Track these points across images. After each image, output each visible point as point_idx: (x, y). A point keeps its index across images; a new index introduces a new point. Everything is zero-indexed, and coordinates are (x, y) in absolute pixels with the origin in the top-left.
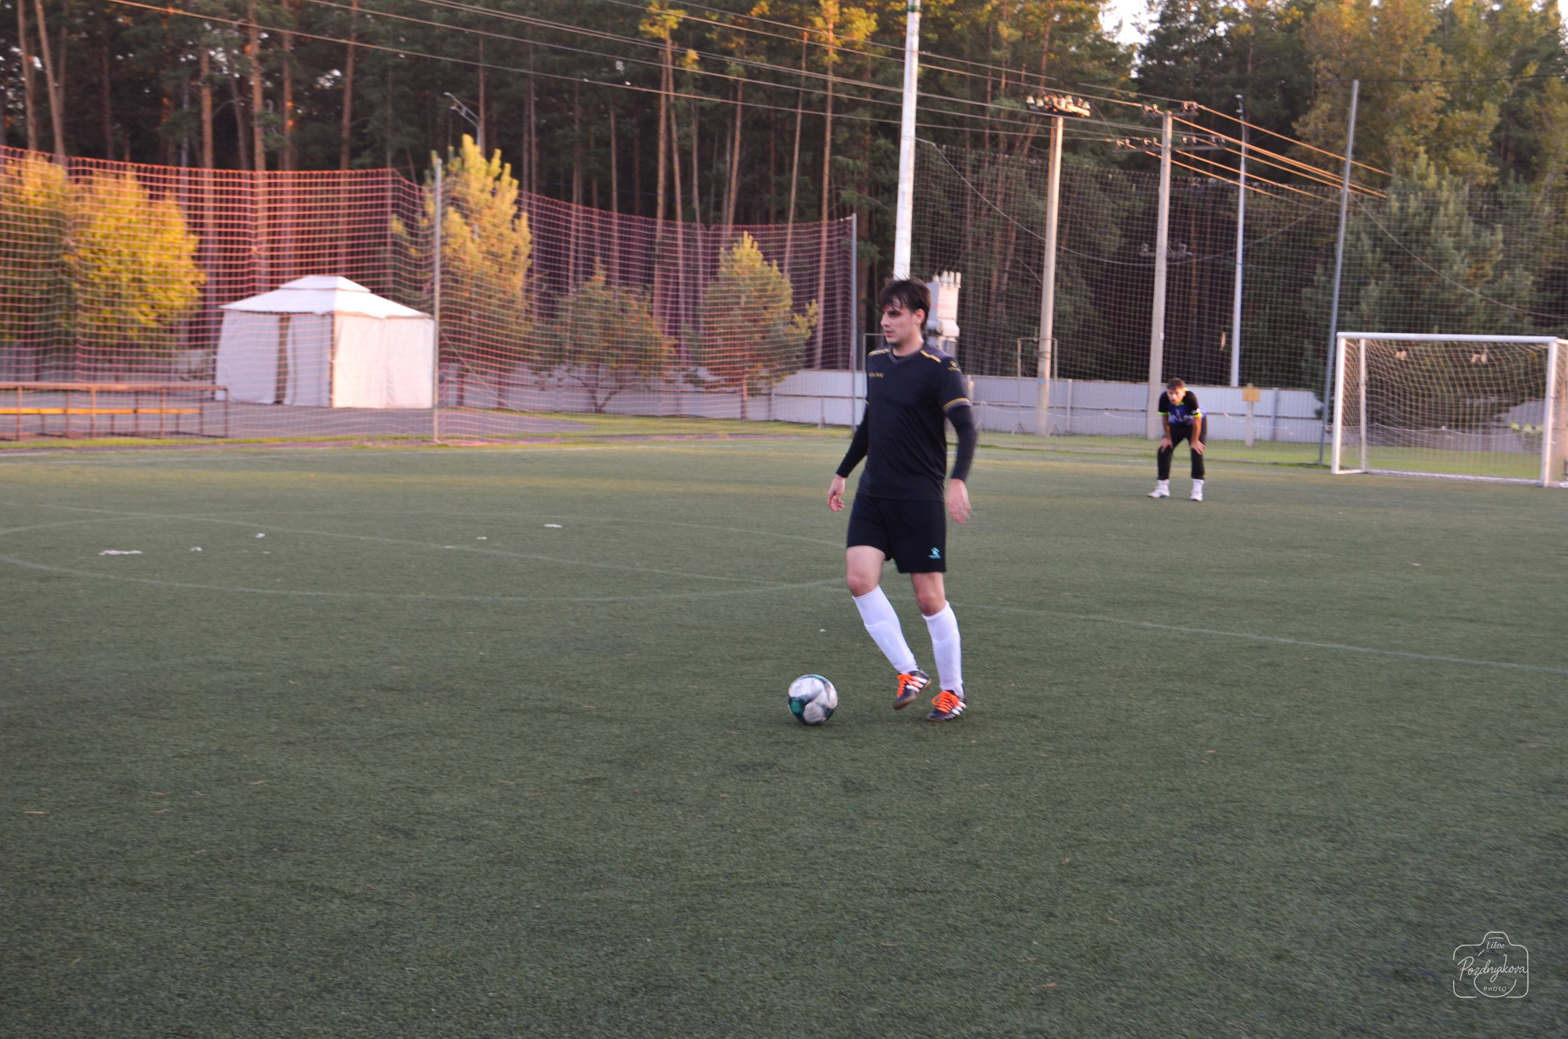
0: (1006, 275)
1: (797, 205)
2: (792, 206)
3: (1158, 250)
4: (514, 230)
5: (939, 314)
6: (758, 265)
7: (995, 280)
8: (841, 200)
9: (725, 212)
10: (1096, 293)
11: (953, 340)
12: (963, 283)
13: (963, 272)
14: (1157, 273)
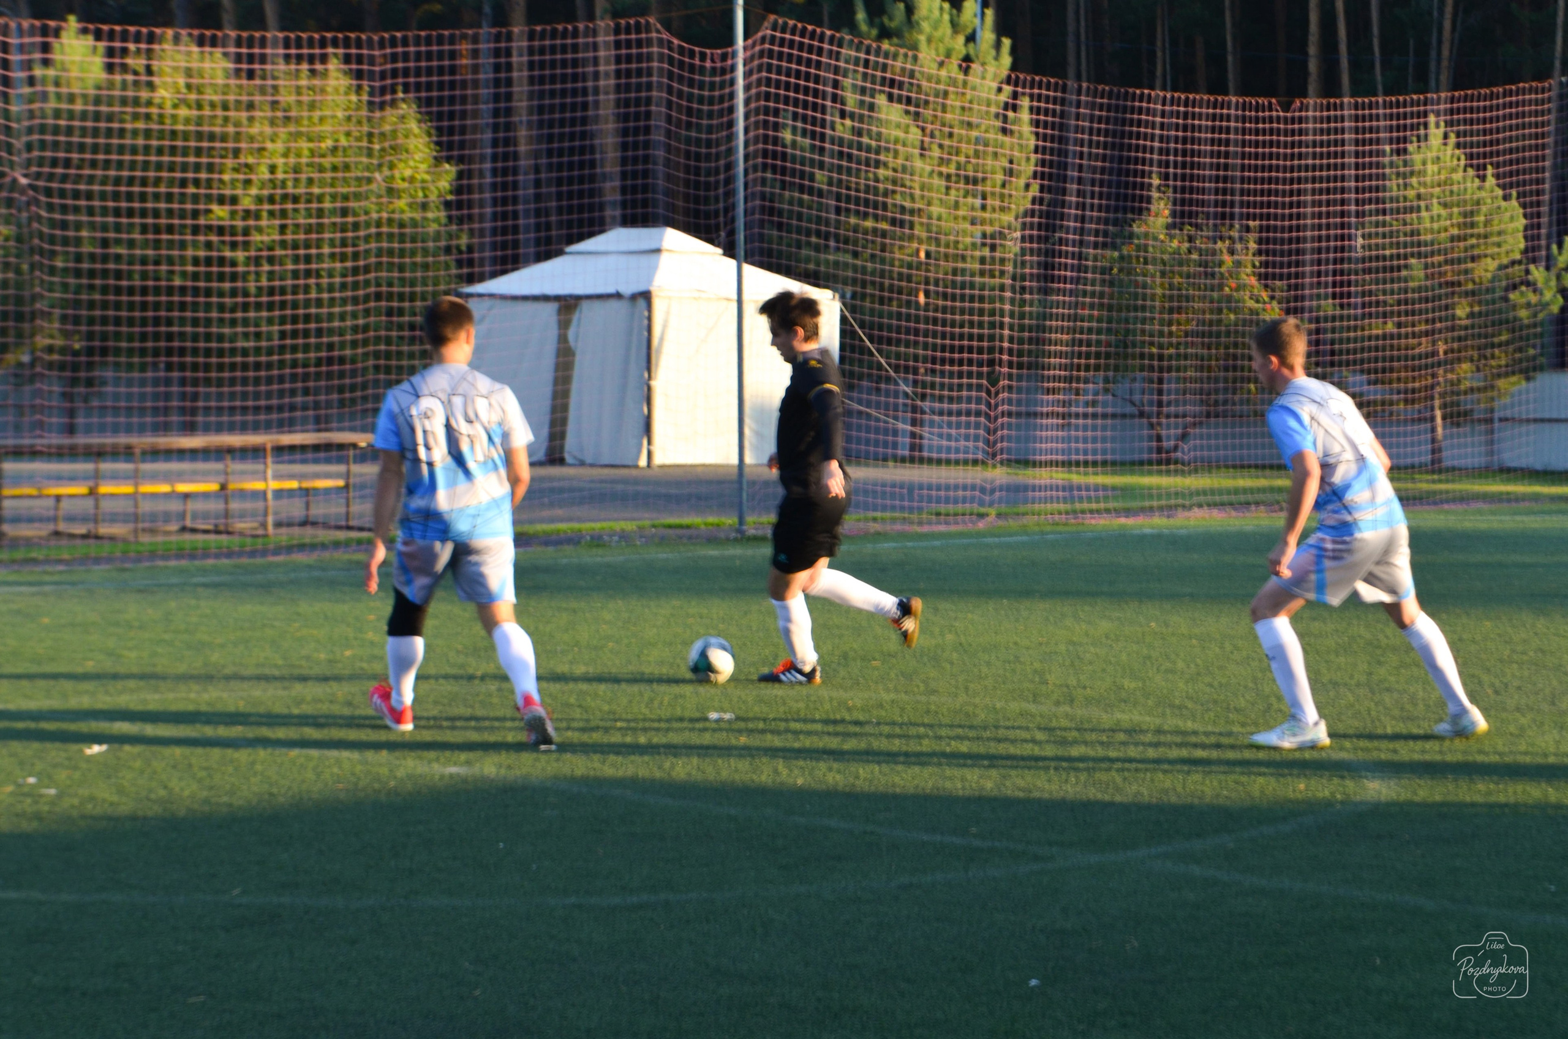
4: (1004, 131)
6: (1458, 176)
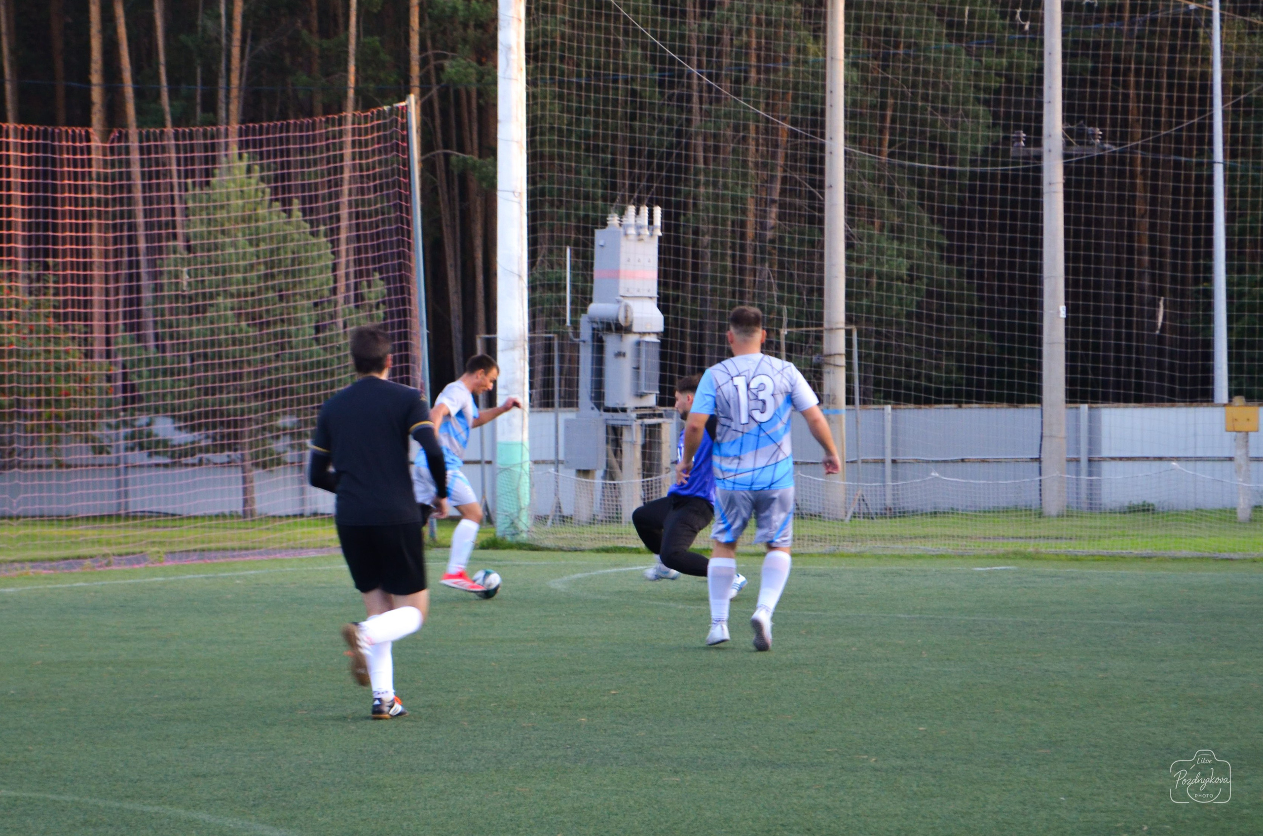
0: (774, 211)
1: (357, 91)
2: (351, 93)
3: (1046, 143)
5: (622, 292)
6: (264, 212)
7: (751, 219)
8: (444, 77)
9: (222, 113)
10: (950, 236)
11: (654, 339)
12: (665, 227)
13: (665, 205)
14: (1046, 188)
